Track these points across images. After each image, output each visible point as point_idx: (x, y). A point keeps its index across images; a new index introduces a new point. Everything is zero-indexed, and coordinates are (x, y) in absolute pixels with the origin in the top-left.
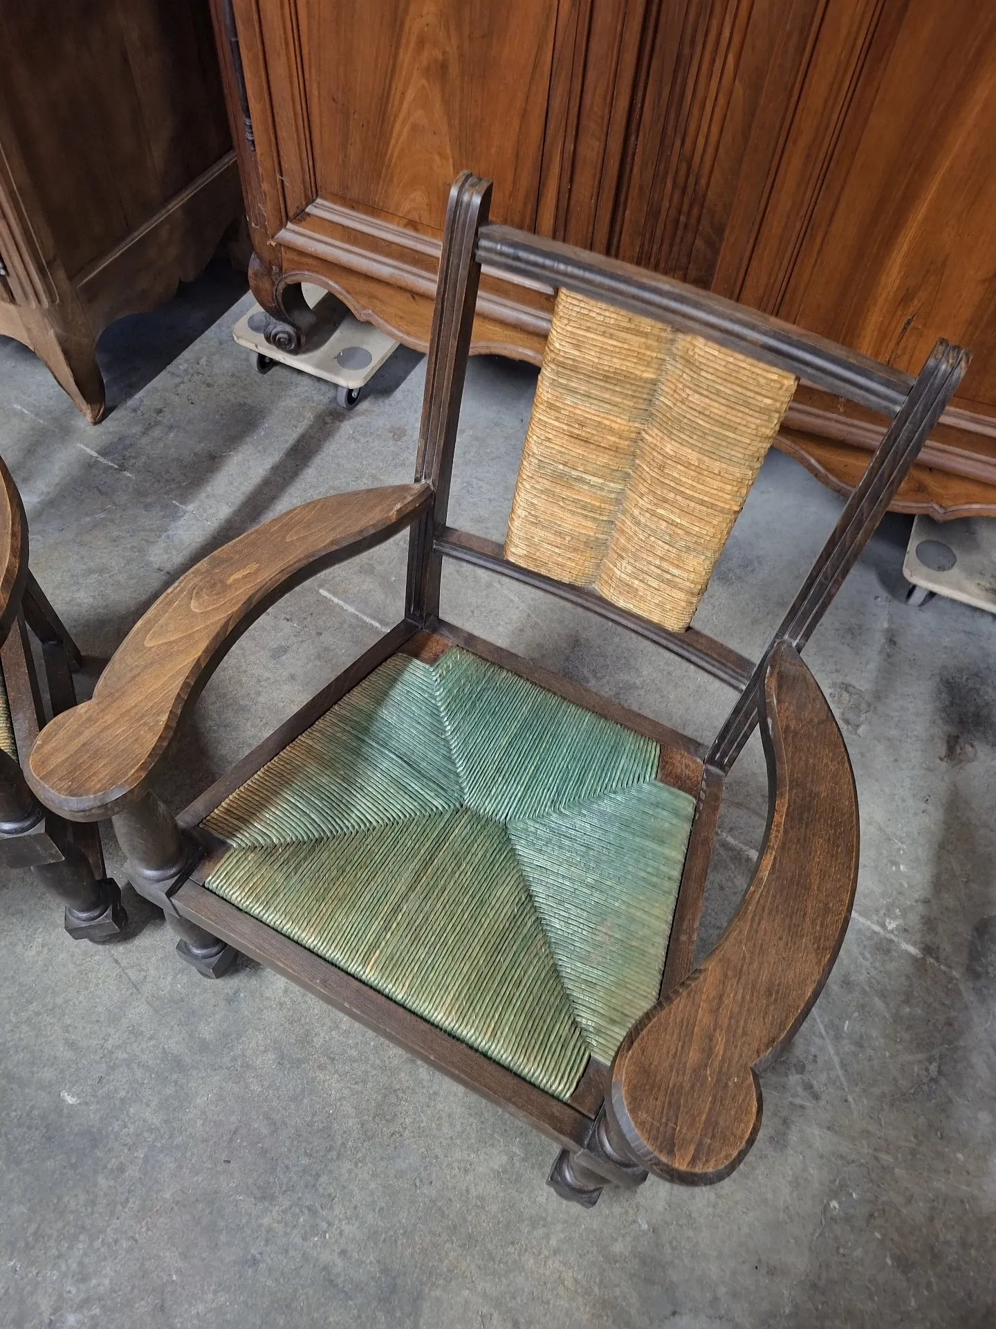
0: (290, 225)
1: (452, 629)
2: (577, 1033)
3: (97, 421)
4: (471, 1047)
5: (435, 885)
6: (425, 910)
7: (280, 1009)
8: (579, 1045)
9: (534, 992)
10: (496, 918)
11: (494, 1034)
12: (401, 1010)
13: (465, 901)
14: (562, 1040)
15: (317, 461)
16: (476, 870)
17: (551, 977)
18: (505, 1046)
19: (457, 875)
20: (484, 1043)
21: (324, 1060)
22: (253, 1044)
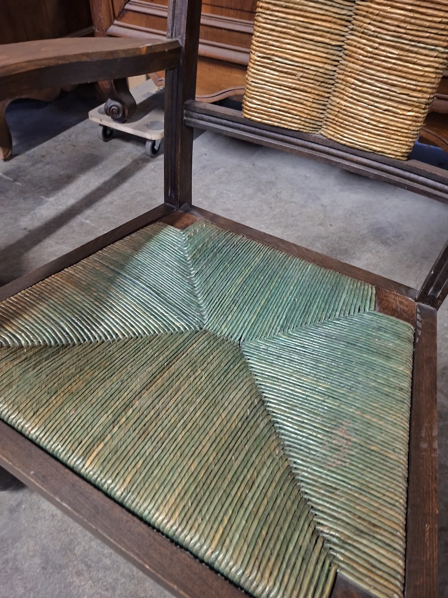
0: (116, 22)
1: (202, 212)
2: (319, 544)
3: (5, 160)
4: (196, 557)
5: (170, 386)
6: (157, 407)
7: (52, 520)
8: (322, 558)
9: (269, 494)
10: (228, 417)
11: (222, 542)
12: (118, 508)
13: (198, 401)
14: (302, 552)
15: (131, 180)
16: (210, 376)
17: (286, 480)
18: (235, 557)
19: (192, 379)
20: (210, 551)
21: (82, 566)
22: (25, 549)
